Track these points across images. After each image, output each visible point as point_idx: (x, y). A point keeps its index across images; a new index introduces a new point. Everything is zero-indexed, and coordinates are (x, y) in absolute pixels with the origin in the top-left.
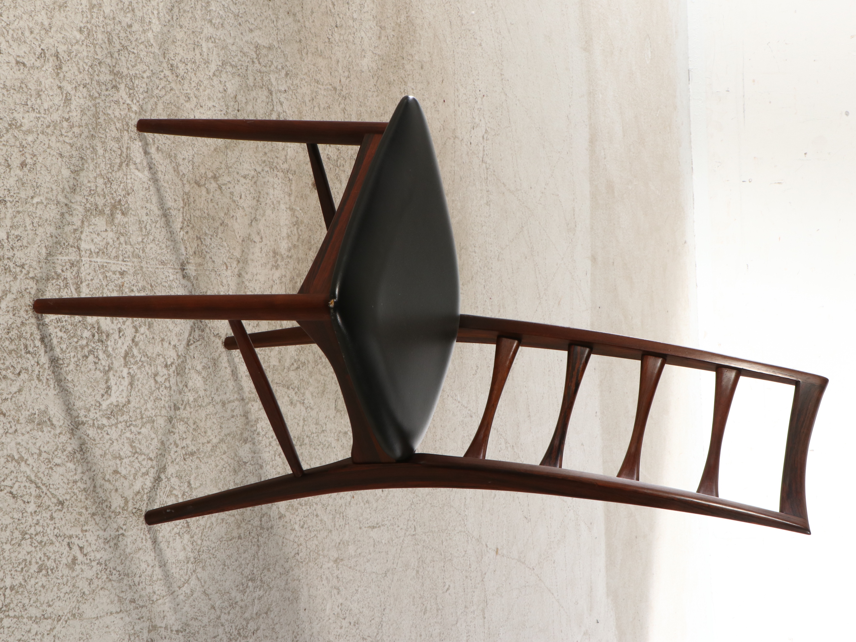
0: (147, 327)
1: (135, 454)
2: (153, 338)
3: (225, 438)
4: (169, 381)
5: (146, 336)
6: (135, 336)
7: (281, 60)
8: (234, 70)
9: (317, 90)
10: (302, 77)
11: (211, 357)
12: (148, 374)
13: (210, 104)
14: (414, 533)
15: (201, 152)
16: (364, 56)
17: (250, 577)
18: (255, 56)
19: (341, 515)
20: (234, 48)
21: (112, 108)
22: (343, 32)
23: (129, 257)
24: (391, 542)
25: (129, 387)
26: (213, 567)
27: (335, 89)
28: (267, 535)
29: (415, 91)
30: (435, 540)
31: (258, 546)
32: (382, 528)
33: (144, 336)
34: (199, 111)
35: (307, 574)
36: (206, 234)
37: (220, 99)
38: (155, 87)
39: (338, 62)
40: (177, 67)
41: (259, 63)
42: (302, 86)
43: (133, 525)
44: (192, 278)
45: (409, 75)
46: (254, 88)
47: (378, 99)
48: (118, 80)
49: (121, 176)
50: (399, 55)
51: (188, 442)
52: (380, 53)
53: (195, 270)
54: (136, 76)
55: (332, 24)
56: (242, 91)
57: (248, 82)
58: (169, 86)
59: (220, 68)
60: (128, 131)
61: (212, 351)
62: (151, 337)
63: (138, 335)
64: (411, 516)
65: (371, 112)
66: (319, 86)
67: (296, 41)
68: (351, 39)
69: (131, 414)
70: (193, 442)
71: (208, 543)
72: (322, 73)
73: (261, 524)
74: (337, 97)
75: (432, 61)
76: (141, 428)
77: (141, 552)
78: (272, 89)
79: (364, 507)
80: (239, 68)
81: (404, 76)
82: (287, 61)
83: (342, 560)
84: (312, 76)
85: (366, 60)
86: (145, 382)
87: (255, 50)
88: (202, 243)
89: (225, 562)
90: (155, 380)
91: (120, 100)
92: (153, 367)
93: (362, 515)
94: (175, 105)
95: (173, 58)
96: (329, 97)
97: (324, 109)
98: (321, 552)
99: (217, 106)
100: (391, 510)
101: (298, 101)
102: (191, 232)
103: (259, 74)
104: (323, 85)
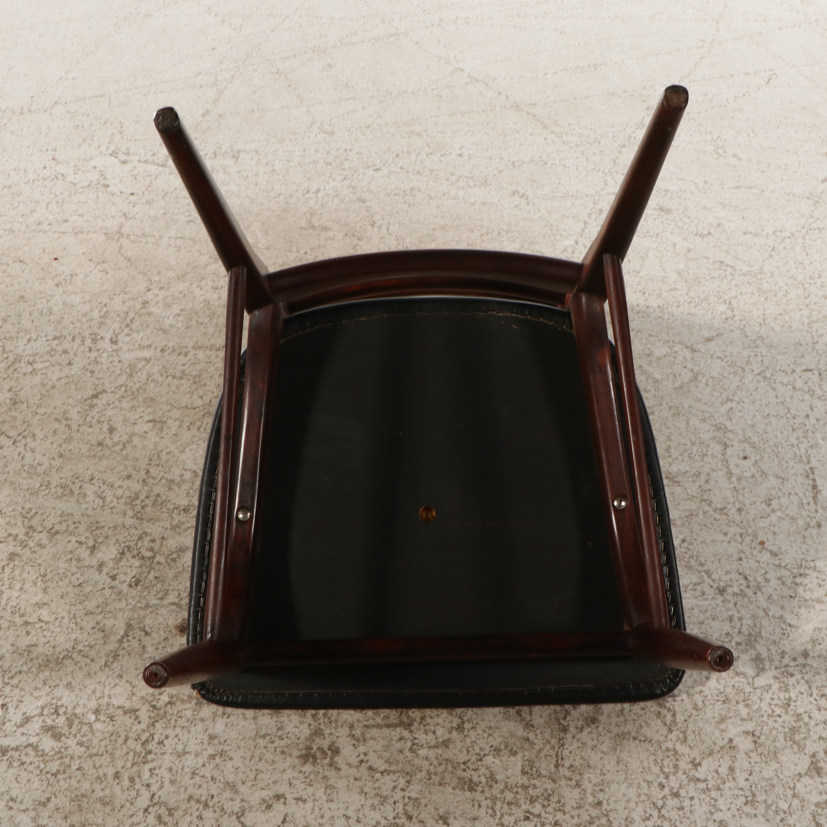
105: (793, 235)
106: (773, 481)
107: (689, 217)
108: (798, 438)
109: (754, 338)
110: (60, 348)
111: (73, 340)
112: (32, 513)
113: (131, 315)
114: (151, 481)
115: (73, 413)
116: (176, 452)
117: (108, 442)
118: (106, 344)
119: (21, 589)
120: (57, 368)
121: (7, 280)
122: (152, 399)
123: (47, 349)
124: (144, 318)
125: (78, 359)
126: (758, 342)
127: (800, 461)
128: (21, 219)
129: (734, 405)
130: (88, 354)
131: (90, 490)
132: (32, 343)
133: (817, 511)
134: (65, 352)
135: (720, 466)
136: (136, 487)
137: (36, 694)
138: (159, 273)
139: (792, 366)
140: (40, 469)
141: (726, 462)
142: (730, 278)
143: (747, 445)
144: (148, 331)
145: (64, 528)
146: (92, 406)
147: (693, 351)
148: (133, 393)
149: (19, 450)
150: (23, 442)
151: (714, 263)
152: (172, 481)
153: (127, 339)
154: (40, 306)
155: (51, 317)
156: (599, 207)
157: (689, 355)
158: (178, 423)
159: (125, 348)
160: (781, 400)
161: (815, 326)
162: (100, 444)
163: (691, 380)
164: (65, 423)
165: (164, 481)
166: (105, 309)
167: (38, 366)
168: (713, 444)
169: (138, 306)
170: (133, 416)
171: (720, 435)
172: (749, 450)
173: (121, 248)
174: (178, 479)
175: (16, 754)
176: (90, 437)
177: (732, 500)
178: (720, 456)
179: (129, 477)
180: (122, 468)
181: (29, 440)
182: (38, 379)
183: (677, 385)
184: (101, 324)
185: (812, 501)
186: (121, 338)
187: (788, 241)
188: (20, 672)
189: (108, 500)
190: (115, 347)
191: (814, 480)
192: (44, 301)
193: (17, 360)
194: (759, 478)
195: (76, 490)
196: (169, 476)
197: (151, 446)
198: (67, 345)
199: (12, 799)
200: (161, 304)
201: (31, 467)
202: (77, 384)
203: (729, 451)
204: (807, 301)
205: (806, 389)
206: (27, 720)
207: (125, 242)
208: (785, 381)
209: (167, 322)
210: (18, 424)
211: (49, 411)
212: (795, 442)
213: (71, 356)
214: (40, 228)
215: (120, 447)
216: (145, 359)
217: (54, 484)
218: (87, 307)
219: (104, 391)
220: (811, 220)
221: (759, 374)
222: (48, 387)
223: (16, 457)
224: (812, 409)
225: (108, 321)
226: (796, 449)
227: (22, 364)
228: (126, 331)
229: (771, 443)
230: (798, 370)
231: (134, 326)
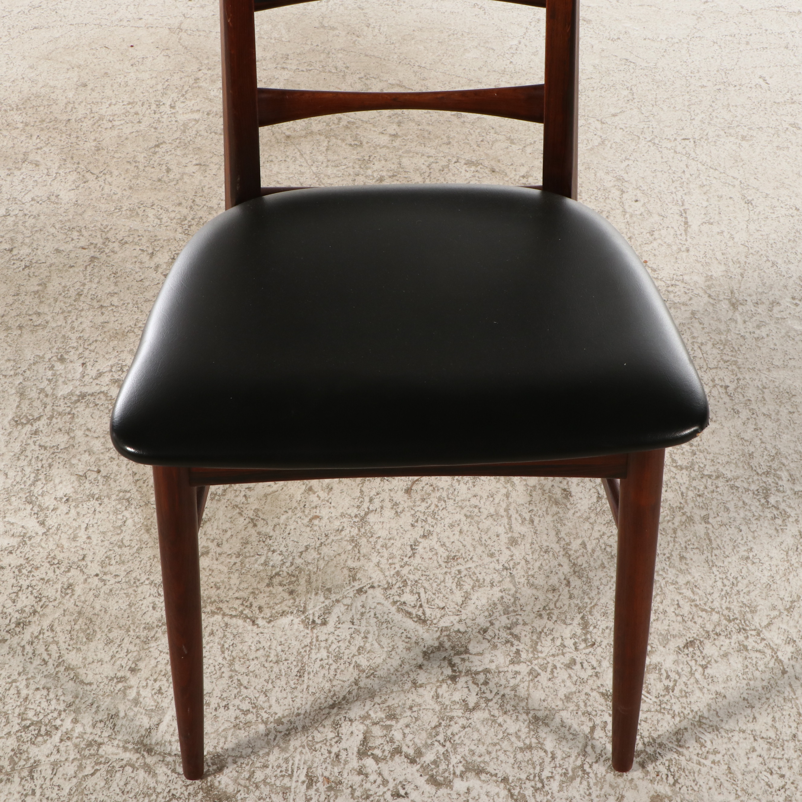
0: (393, 723)
1: (584, 771)
2: (411, 708)
3: (563, 543)
4: (477, 673)
5: (407, 726)
6: (407, 756)
7: (41, 368)
8: (42, 477)
9: (90, 297)
10: (68, 327)
11: (444, 565)
12: (464, 727)
13: (82, 535)
14: (692, 140)
15: (149, 564)
16: (57, 196)
17: (763, 501)
18: (28, 428)
19: (670, 289)
20: (11, 474)
21: (61, 782)
22: (20, 237)
23: (286, 760)
24: (705, 189)
25: (483, 776)
26: (751, 587)
27: (93, 259)
28: (702, 455)
29: (114, 102)
30: (701, 101)
31: (718, 477)
32: (687, 206)
33: (407, 731)
34: (89, 564)
35: (753, 369)
36: (265, 564)
37: (78, 513)
38: (43, 668)
39: (58, 251)
40: (22, 611)
41: (39, 419)
42: (80, 329)
43: (693, 784)
44: (327, 602)
45: (91, 112)
46: (72, 435)
47: (116, 173)
48: (22, 763)
49: (164, 769)
50: (64, 129)
51: (567, 632)
52: (57, 164)
53: (316, 594)
54: (22, 716)
55: (7, 258)
56: (74, 461)
57: (62, 446)
58: (47, 634)
59: (36, 509)
60: (100, 745)
61: (435, 563)
62: (409, 713)
63: (405, 749)
64: (669, 146)
65: (130, 188)
66: (85, 291)
67: (20, 335)
68: (31, 221)
69: (523, 776)
70: (568, 621)
71: (716, 595)
72: (68, 284)
73: (687, 468)
74: (104, 257)
75: (79, 67)
76: (546, 752)
77: (733, 768)
78: (78, 393)
79: (659, 241)
80: (40, 465)
81: (91, 122)
82: (43, 357)
83: (732, 292)
84: (71, 305)
85: (62, 194)
86: (476, 736)
87: (20, 427)
88: (278, 574)
89: (742, 558)
90: (474, 709)
91: (52, 759)
92: (454, 714)
93: (669, 245)
94: (76, 621)
95: (7, 621)
96: (102, 273)
97: (116, 284)
98: (723, 337)
99: (87, 521)
100: (662, 184)
101: (100, 338)
102: (262, 600)
103: (54, 420)
104: (84, 285)
105: (680, 41)
106: (656, 218)
107: (604, 26)
108: (676, 188)
109: (647, 115)
110: (132, 111)
111: (143, 105)
112: (108, 229)
113: (186, 88)
114: (196, 207)
115: (141, 158)
116: (215, 187)
117: (165, 179)
118: (166, 109)
119: (99, 282)
120: (130, 124)
121: (95, 60)
122: (199, 149)
123: (123, 111)
124: (195, 90)
125: (145, 119)
126: (651, 118)
127: (677, 204)
128: (107, 17)
129: (630, 162)
130: (153, 116)
131: (151, 213)
132: (113, 107)
133: (686, 240)
134: (136, 113)
135: (618, 206)
136: (185, 211)
137: (107, 356)
138: (208, 58)
139: (675, 136)
140: (115, 197)
141: (622, 203)
142: (632, 71)
143: (638, 191)
144: (198, 99)
145: (131, 240)
146: (155, 153)
147: (603, 123)
148: (185, 144)
149: (100, 183)
150: (103, 178)
151: (621, 60)
152: (211, 208)
153: (182, 105)
154: (119, 80)
155: (127, 88)
156: (537, 17)
157: (599, 125)
158: (217, 166)
159: (181, 112)
160: (665, 160)
161: (693, 107)
162: (159, 180)
163: (599, 144)
164: (134, 164)
165: (205, 208)
166: (167, 83)
167: (116, 123)
168: (614, 190)
169: (191, 82)
170: (184, 161)
171: (619, 184)
172: (639, 195)
173: (180, 39)
174: (216, 207)
175: (92, 399)
176: (152, 175)
177: (625, 230)
178: (618, 199)
179: (180, 204)
180: (175, 198)
181: (107, 176)
182: (115, 133)
183: (589, 147)
184: (164, 94)
185: (683, 233)
186: (178, 104)
187: (676, 45)
188: (96, 341)
189: (164, 220)
190: (173, 111)
191: (686, 218)
192: (122, 76)
193: (101, 118)
194: (646, 216)
195: (141, 213)
196: (209, 204)
197: (197, 183)
198: (137, 108)
199: (88, 429)
200: (208, 81)
201: (109, 195)
202: (144, 137)
203: (625, 196)
204: (688, 90)
205: (684, 152)
206: (100, 374)
207: (183, 35)
208: (669, 147)
209: (212, 93)
210: (100, 164)
211: (123, 156)
212: (674, 190)
213: (141, 117)
214: (121, 23)
215: (174, 182)
216: (195, 120)
217: (125, 208)
218: (154, 82)
219: (164, 142)
220: (695, 30)
221: (650, 141)
222: (123, 139)
223: (98, 188)
224: (687, 167)
225: (169, 92)
226: (674, 195)
227: (104, 122)
228: (182, 99)
229: (656, 191)
230: (679, 139)
231: (187, 96)
